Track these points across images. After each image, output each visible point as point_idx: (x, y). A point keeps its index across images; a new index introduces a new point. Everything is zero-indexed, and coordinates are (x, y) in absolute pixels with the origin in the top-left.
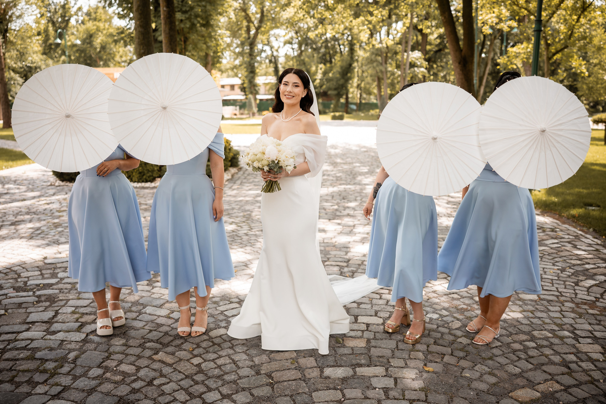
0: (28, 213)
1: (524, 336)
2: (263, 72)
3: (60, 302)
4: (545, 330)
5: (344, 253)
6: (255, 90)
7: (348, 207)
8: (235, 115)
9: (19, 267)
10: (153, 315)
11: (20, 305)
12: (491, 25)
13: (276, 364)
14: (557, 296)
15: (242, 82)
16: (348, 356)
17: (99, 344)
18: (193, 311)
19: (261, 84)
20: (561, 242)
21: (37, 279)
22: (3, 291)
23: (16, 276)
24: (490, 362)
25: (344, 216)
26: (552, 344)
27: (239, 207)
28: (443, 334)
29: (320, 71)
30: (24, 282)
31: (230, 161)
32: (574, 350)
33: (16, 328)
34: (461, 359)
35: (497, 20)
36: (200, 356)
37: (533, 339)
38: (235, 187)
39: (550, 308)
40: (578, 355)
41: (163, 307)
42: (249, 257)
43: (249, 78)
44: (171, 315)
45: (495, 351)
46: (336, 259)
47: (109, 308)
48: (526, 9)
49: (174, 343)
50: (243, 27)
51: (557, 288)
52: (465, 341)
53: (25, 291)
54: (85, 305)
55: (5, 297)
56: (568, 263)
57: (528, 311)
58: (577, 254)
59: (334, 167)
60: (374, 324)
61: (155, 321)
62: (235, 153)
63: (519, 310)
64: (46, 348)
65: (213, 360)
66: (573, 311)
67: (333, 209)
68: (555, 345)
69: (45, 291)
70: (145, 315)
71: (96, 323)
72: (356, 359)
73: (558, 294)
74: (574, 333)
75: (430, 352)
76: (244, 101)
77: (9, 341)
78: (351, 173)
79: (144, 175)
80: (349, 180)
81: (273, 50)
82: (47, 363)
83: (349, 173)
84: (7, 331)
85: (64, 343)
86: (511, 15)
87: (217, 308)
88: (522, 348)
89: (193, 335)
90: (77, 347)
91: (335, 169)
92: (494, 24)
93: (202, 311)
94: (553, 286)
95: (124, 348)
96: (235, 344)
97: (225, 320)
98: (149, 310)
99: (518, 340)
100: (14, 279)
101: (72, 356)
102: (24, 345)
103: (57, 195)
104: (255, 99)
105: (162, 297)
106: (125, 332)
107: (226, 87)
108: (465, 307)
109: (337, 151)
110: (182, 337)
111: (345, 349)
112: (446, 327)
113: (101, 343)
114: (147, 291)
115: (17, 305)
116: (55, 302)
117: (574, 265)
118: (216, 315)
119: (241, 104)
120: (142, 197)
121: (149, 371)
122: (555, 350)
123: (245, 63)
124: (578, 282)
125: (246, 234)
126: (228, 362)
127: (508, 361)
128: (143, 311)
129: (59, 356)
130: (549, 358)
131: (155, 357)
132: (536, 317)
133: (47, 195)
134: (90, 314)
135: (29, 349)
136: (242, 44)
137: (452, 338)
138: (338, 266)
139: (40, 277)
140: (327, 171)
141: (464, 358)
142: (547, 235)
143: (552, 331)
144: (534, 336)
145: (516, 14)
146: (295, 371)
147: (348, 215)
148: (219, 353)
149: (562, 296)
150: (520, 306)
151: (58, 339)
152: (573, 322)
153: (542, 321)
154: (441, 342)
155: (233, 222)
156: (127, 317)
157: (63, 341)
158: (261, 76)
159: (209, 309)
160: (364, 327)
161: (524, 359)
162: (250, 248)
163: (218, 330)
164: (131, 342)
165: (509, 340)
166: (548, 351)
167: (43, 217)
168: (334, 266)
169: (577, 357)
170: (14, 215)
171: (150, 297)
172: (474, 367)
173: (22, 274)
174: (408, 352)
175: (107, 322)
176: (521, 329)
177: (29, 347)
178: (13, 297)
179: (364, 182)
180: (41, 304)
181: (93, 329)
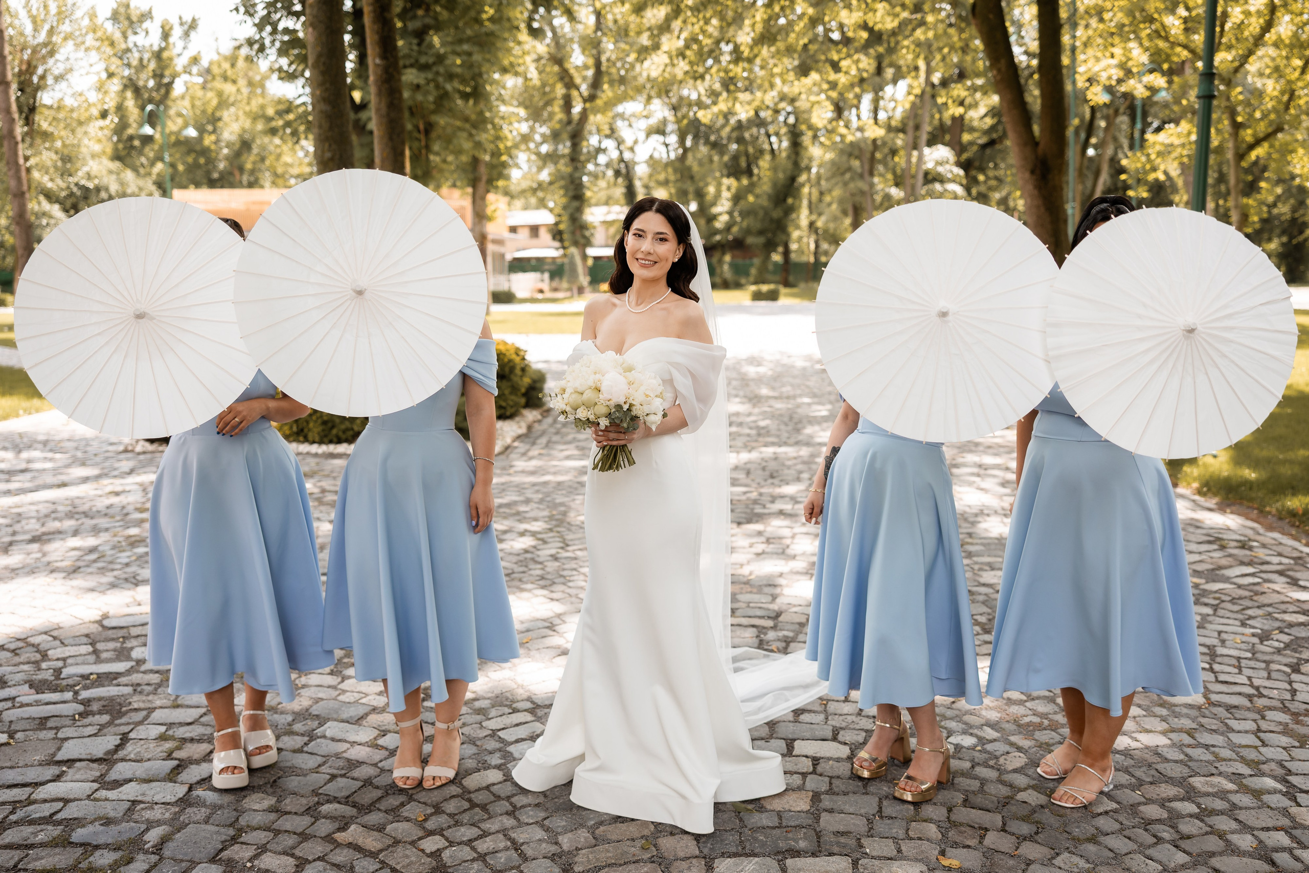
0: (70, 515)
1: (1170, 787)
2: (602, 195)
3: (132, 714)
4: (1220, 774)
5: (770, 598)
6: (584, 237)
7: (782, 497)
8: (541, 291)
9: (45, 637)
10: (340, 741)
11: (42, 723)
12: (1107, 83)
13: (608, 851)
14: (1250, 697)
15: (558, 219)
16: (769, 831)
17: (215, 807)
18: (428, 730)
19: (597, 224)
20: (1262, 572)
21: (84, 663)
22: (7, 690)
23: (38, 657)
24: (1091, 848)
25: (770, 514)
26: (1234, 806)
27: (540, 496)
28: (983, 782)
29: (726, 194)
30: (55, 670)
31: (524, 395)
32: (1286, 822)
33: (31, 775)
34: (1025, 839)
35: (1121, 74)
36: (440, 832)
37: (1191, 794)
38: (535, 452)
39: (1233, 723)
40: (1294, 832)
41: (364, 723)
42: (558, 608)
43: (570, 211)
44: (381, 742)
45: (1104, 823)
46: (751, 613)
47: (242, 728)
48: (1185, 47)
49: (383, 805)
50: (555, 99)
51: (1249, 678)
52: (1033, 798)
53: (55, 691)
54: (189, 720)
55: (9, 704)
56: (1277, 619)
57: (1181, 730)
58: (1298, 601)
59: (754, 406)
60: (829, 759)
61: (345, 755)
62: (535, 377)
63: (1159, 729)
64: (95, 820)
65: (470, 842)
66: (1286, 731)
67: (748, 499)
68: (1241, 808)
69: (101, 689)
70: (322, 740)
71: (211, 761)
72: (787, 839)
73: (1252, 691)
74: (1287, 782)
75: (954, 824)
76: (559, 261)
77: (15, 805)
78: (791, 418)
79: (333, 427)
80: (785, 435)
81: (622, 147)
82: (98, 853)
83: (786, 419)
84: (10, 782)
85: (138, 808)
86: (1152, 62)
87: (484, 724)
88: (1165, 815)
89: (427, 784)
90: (167, 815)
91: (756, 410)
92: (1114, 83)
93: (449, 732)
94: (1240, 673)
95: (273, 816)
96: (519, 805)
97: (500, 750)
98: (331, 729)
99: (1155, 796)
100: (33, 663)
101: (153, 836)
102: (48, 814)
103: (139, 474)
104: (585, 257)
105: (363, 701)
106: (275, 781)
107: (520, 230)
108: (1036, 720)
109: (762, 370)
110: (402, 791)
111: (764, 815)
112: (992, 767)
113: (221, 807)
114: (329, 687)
115: (37, 722)
116: (121, 714)
117: (1291, 625)
118: (480, 739)
119: (553, 267)
120: (327, 476)
121: (325, 870)
122: (1240, 822)
123: (563, 178)
124: (1298, 664)
125: (555, 558)
126: (502, 845)
127: (1131, 846)
128: (319, 731)
129: (125, 837)
130: (1227, 841)
131: (339, 836)
132: (1199, 745)
133: (116, 473)
134: (200, 741)
135: (59, 823)
136: (555, 136)
137: (1004, 791)
138: (753, 626)
139: (92, 658)
140: (737, 414)
141: (1030, 838)
142: (1230, 556)
143: (1236, 777)
144: (1194, 788)
145: (1163, 56)
146: (650, 865)
147: (781, 513)
148: (483, 826)
149: (1261, 695)
150: (1164, 719)
151: (124, 797)
152: (1284, 756)
153: (1213, 753)
154: (978, 800)
155: (526, 531)
156: (281, 745)
157: (134, 802)
158: (597, 205)
159: (464, 725)
160: (807, 765)
161: (1168, 842)
162: (562, 587)
163: (482, 773)
164: (289, 804)
165: (1136, 796)
166: (1224, 823)
167: (103, 522)
168: (746, 626)
169: (1293, 838)
170: (38, 519)
171: (335, 699)
172: (1053, 858)
173: (50, 653)
174: (904, 823)
175: (236, 757)
176: (1163, 771)
177: (59, 816)
178: (28, 705)
179: (818, 440)
180: (90, 719)
181: (205, 775)
